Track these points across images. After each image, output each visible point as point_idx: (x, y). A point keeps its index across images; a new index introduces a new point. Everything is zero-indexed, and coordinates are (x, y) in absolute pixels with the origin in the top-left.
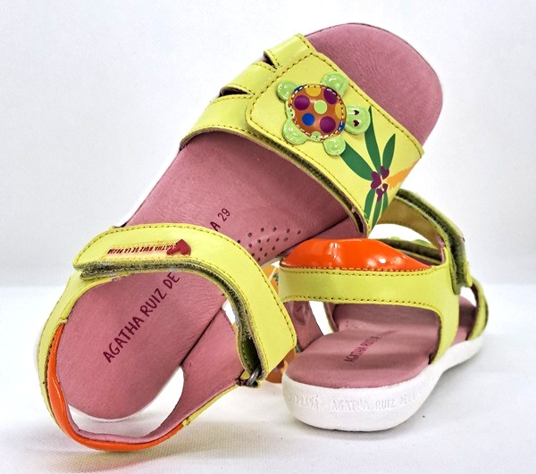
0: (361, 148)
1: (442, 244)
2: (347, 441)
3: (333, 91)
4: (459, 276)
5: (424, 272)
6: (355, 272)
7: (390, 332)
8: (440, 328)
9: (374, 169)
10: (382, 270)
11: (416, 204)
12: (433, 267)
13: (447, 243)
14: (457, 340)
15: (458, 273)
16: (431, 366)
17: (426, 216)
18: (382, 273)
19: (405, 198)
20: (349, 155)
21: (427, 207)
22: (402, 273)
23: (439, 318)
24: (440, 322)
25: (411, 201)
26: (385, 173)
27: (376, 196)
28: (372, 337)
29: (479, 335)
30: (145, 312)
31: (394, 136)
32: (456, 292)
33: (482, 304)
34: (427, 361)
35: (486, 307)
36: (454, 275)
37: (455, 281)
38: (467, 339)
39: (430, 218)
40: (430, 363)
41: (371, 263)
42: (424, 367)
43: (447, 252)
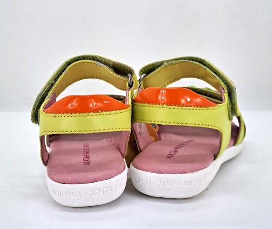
1: (223, 91)
2: (163, 204)
4: (233, 110)
5: (214, 107)
6: (175, 107)
7: (190, 141)
8: (221, 140)
10: (191, 106)
11: (208, 67)
12: (219, 104)
13: (226, 91)
14: (229, 146)
15: (232, 108)
16: (215, 161)
17: (214, 74)
18: (190, 108)
19: (202, 64)
21: (214, 69)
22: (202, 108)
23: (221, 134)
24: (222, 136)
25: (205, 65)
28: (181, 144)
29: (240, 143)
32: (230, 119)
33: (242, 125)
34: (213, 158)
35: (245, 127)
36: (230, 109)
37: (230, 113)
38: (234, 145)
39: (216, 76)
40: (214, 159)
41: (183, 101)
42: (211, 162)
43: (226, 96)
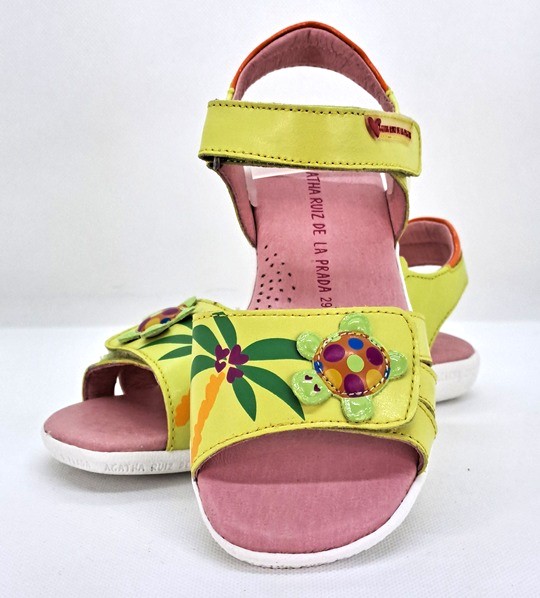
0: (280, 367)
3: (355, 396)
9: (250, 363)
20: (288, 349)
26: (233, 376)
27: (224, 345)
30: (315, 200)
31: (253, 417)
